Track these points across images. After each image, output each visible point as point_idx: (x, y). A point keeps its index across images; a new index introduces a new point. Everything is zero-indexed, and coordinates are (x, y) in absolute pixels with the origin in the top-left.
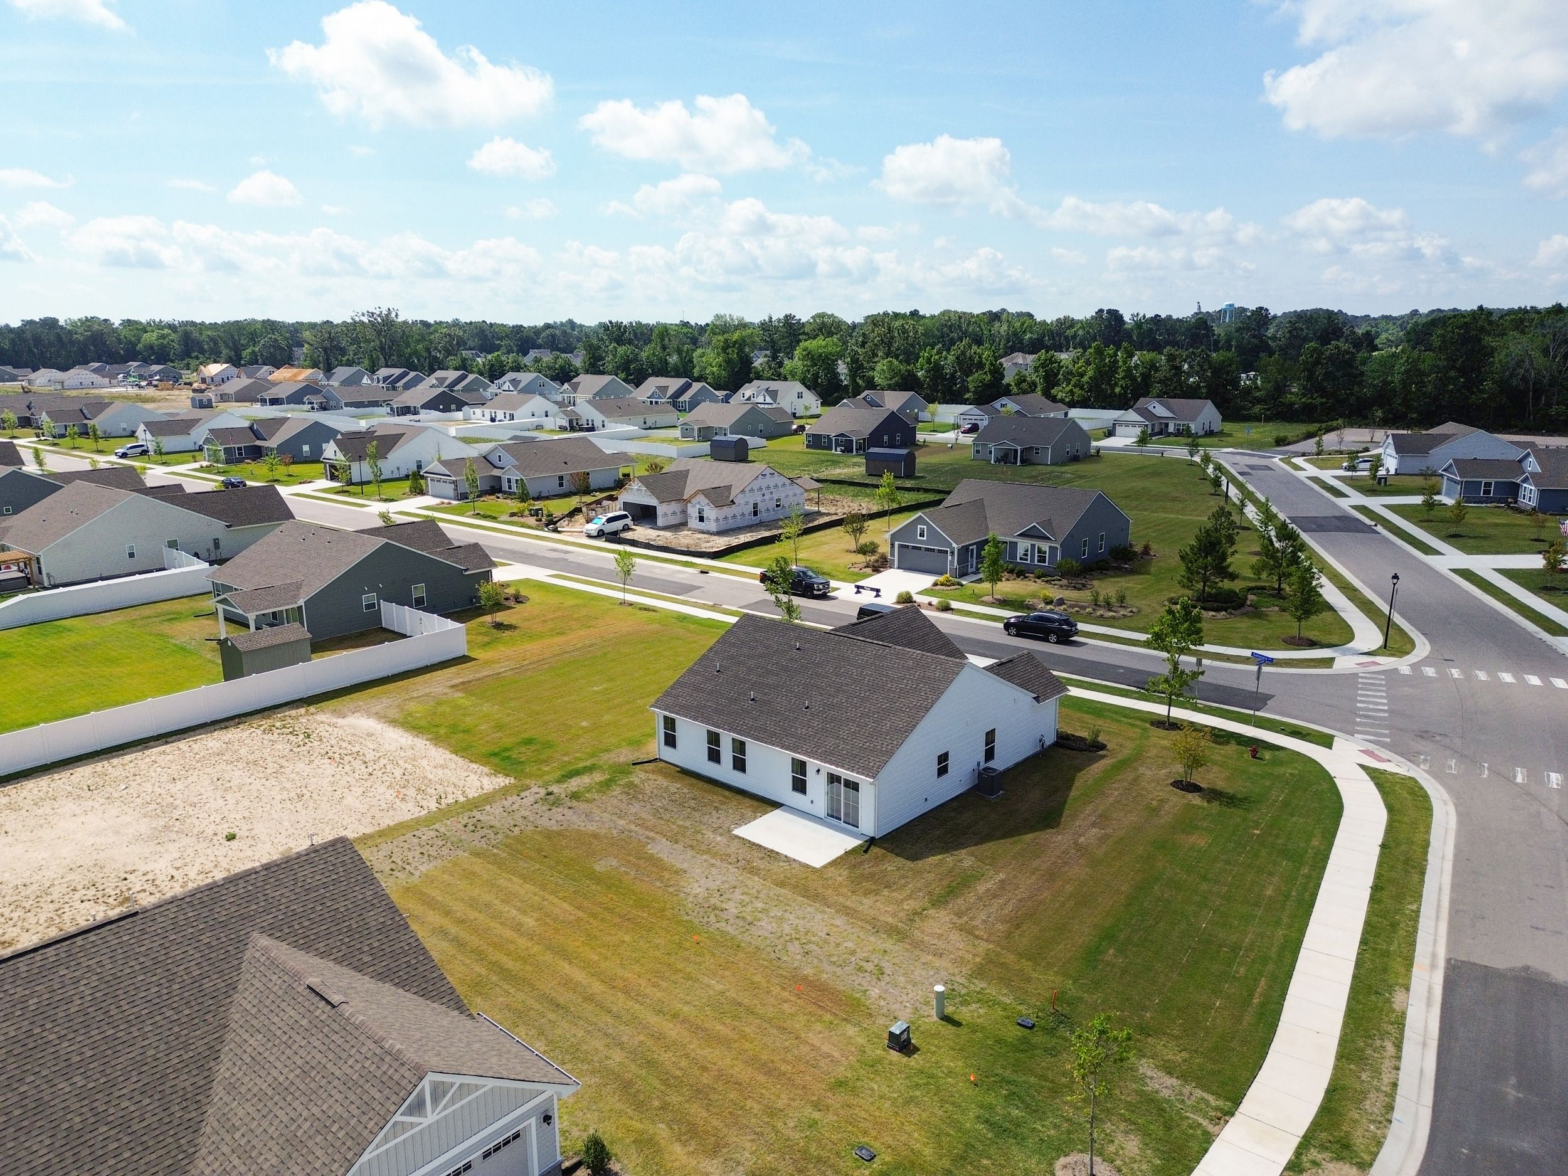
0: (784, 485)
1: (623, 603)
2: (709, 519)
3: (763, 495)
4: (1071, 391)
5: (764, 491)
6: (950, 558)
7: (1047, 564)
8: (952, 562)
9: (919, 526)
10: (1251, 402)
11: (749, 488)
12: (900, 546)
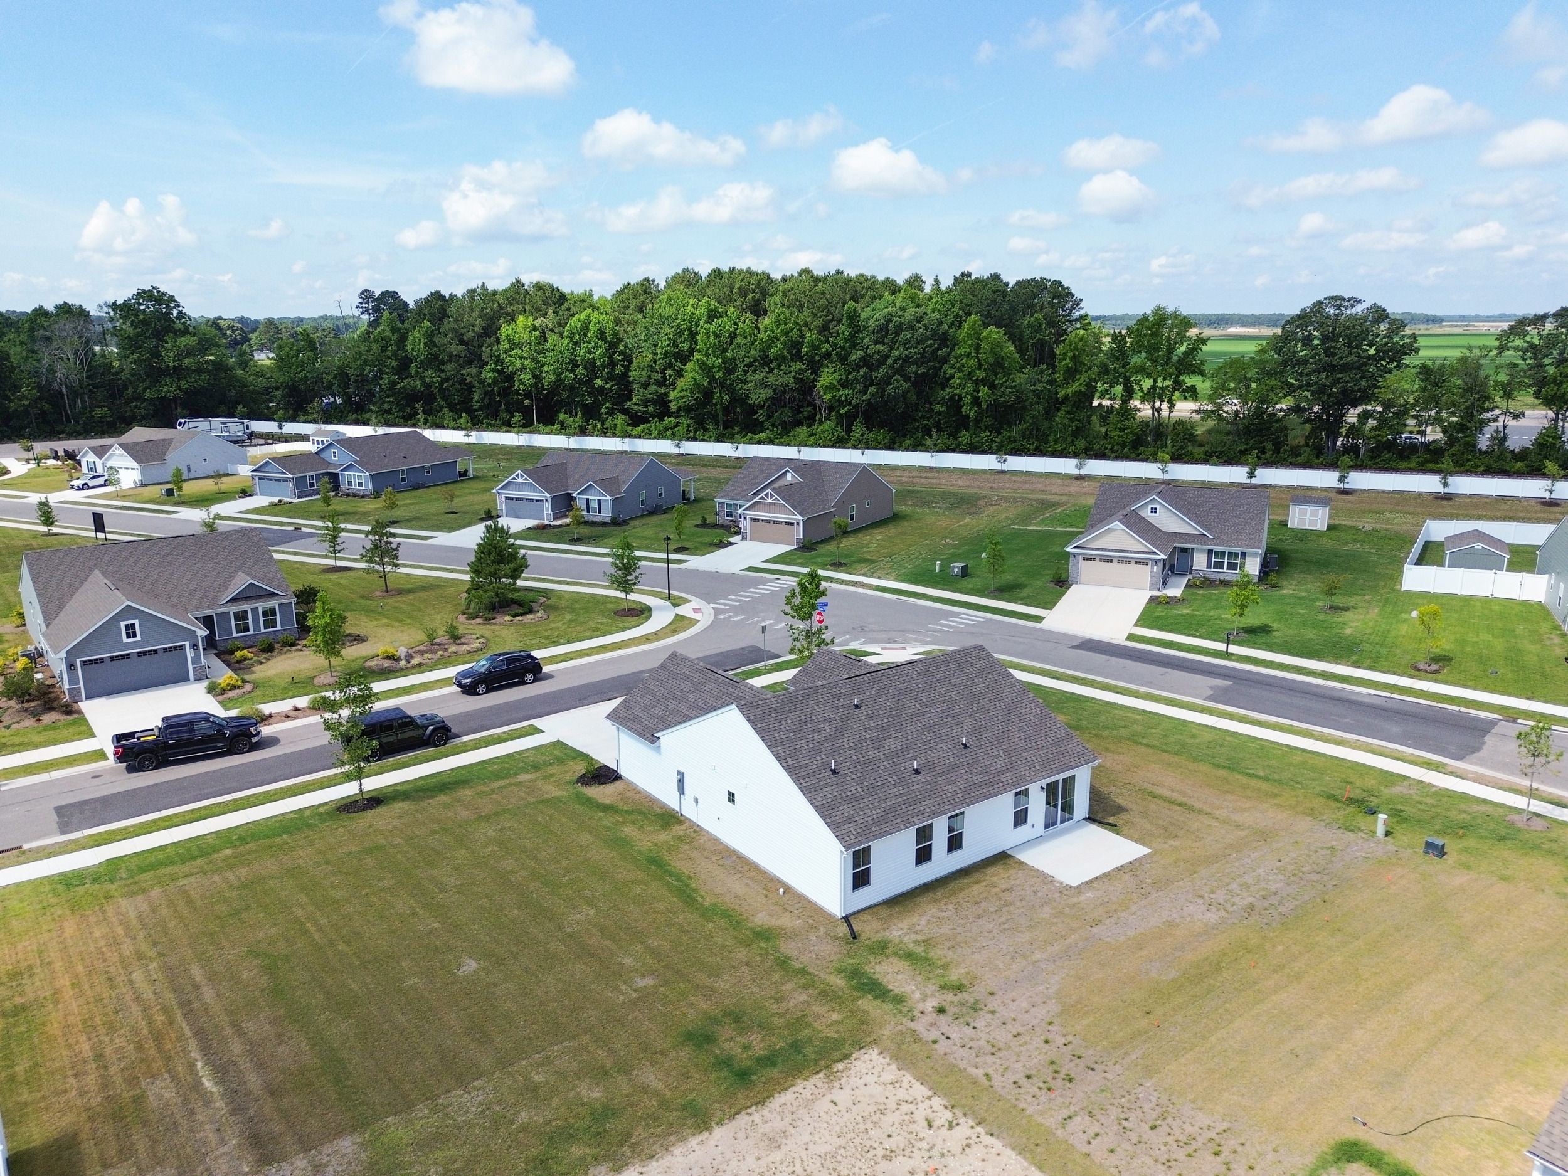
6: (190, 653)
9: (123, 624)
12: (85, 663)
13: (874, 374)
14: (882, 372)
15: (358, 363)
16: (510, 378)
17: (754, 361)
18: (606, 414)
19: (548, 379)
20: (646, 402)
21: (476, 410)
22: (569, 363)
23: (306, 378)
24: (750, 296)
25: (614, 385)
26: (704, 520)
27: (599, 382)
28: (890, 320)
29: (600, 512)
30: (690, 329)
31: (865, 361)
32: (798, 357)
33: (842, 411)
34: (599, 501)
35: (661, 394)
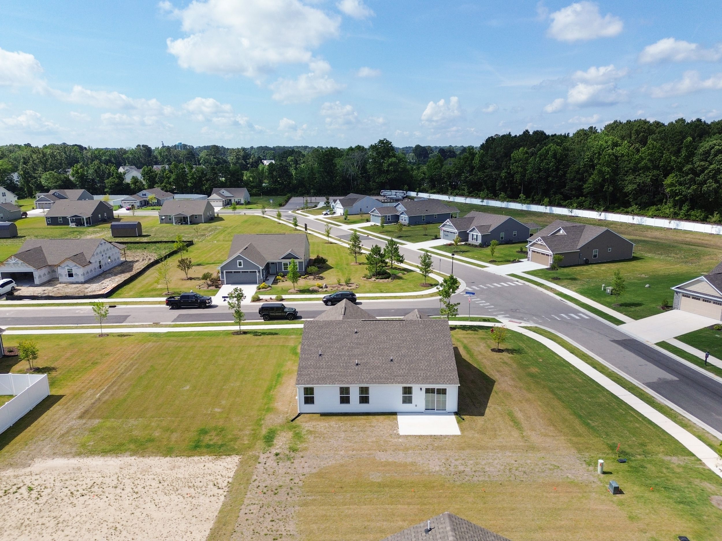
0: (111, 248)
1: (101, 335)
2: (76, 274)
3: (103, 256)
4: (165, 186)
5: (103, 253)
6: (258, 274)
7: (298, 270)
8: (259, 276)
9: (238, 261)
10: (251, 188)
11: (96, 253)
12: (227, 272)
13: (697, 178)
14: (701, 177)
15: (454, 168)
16: (512, 176)
17: (629, 170)
18: (552, 194)
19: (527, 176)
20: (571, 189)
21: (497, 190)
22: (537, 170)
23: (435, 175)
24: (642, 134)
25: (557, 180)
26: (522, 249)
27: (550, 179)
28: (713, 148)
29: (477, 241)
30: (599, 153)
31: (693, 171)
32: (656, 167)
33: (677, 198)
34: (477, 235)
35: (579, 185)
